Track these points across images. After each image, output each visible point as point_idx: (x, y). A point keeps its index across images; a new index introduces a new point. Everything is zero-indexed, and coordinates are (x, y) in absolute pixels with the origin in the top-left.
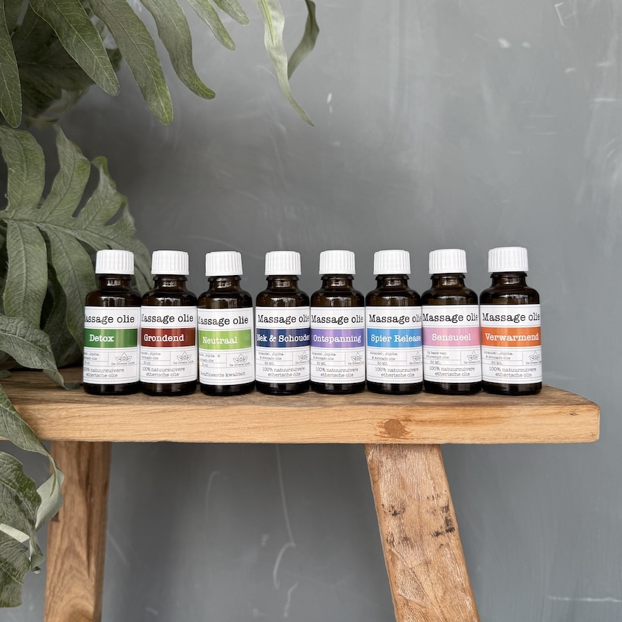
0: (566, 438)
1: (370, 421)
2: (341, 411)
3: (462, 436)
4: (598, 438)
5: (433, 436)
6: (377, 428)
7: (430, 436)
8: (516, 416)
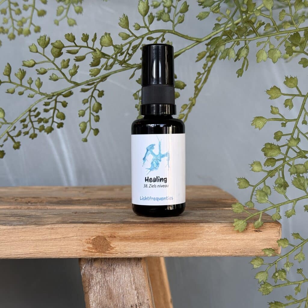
1: (79, 238)
2: (52, 229)
6: (85, 244)
7: (133, 251)
8: (207, 232)
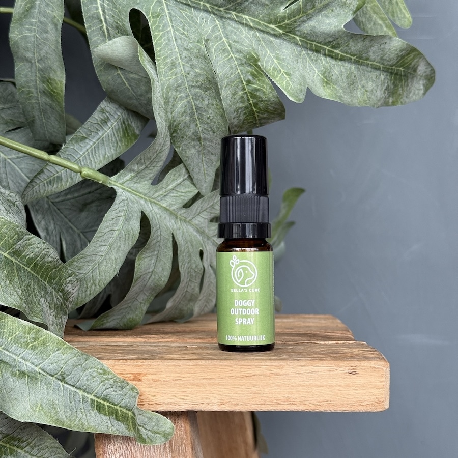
0: (343, 405)
3: (207, 401)
4: (387, 407)
5: (169, 401)
7: (166, 401)
8: (277, 374)
